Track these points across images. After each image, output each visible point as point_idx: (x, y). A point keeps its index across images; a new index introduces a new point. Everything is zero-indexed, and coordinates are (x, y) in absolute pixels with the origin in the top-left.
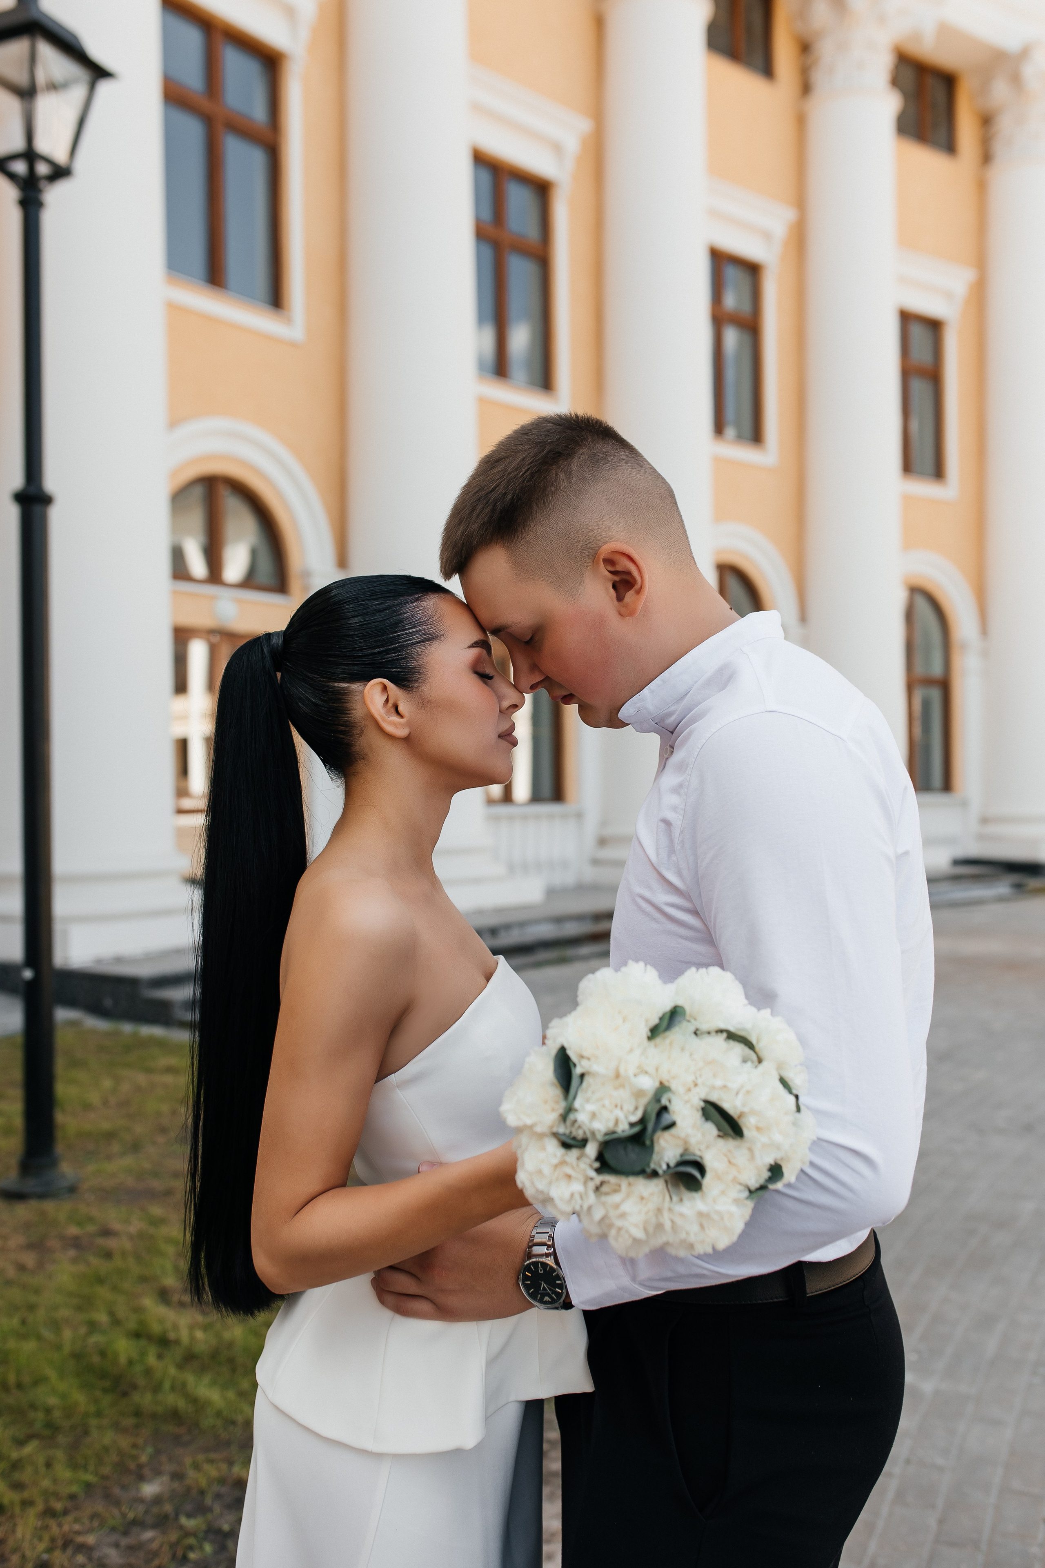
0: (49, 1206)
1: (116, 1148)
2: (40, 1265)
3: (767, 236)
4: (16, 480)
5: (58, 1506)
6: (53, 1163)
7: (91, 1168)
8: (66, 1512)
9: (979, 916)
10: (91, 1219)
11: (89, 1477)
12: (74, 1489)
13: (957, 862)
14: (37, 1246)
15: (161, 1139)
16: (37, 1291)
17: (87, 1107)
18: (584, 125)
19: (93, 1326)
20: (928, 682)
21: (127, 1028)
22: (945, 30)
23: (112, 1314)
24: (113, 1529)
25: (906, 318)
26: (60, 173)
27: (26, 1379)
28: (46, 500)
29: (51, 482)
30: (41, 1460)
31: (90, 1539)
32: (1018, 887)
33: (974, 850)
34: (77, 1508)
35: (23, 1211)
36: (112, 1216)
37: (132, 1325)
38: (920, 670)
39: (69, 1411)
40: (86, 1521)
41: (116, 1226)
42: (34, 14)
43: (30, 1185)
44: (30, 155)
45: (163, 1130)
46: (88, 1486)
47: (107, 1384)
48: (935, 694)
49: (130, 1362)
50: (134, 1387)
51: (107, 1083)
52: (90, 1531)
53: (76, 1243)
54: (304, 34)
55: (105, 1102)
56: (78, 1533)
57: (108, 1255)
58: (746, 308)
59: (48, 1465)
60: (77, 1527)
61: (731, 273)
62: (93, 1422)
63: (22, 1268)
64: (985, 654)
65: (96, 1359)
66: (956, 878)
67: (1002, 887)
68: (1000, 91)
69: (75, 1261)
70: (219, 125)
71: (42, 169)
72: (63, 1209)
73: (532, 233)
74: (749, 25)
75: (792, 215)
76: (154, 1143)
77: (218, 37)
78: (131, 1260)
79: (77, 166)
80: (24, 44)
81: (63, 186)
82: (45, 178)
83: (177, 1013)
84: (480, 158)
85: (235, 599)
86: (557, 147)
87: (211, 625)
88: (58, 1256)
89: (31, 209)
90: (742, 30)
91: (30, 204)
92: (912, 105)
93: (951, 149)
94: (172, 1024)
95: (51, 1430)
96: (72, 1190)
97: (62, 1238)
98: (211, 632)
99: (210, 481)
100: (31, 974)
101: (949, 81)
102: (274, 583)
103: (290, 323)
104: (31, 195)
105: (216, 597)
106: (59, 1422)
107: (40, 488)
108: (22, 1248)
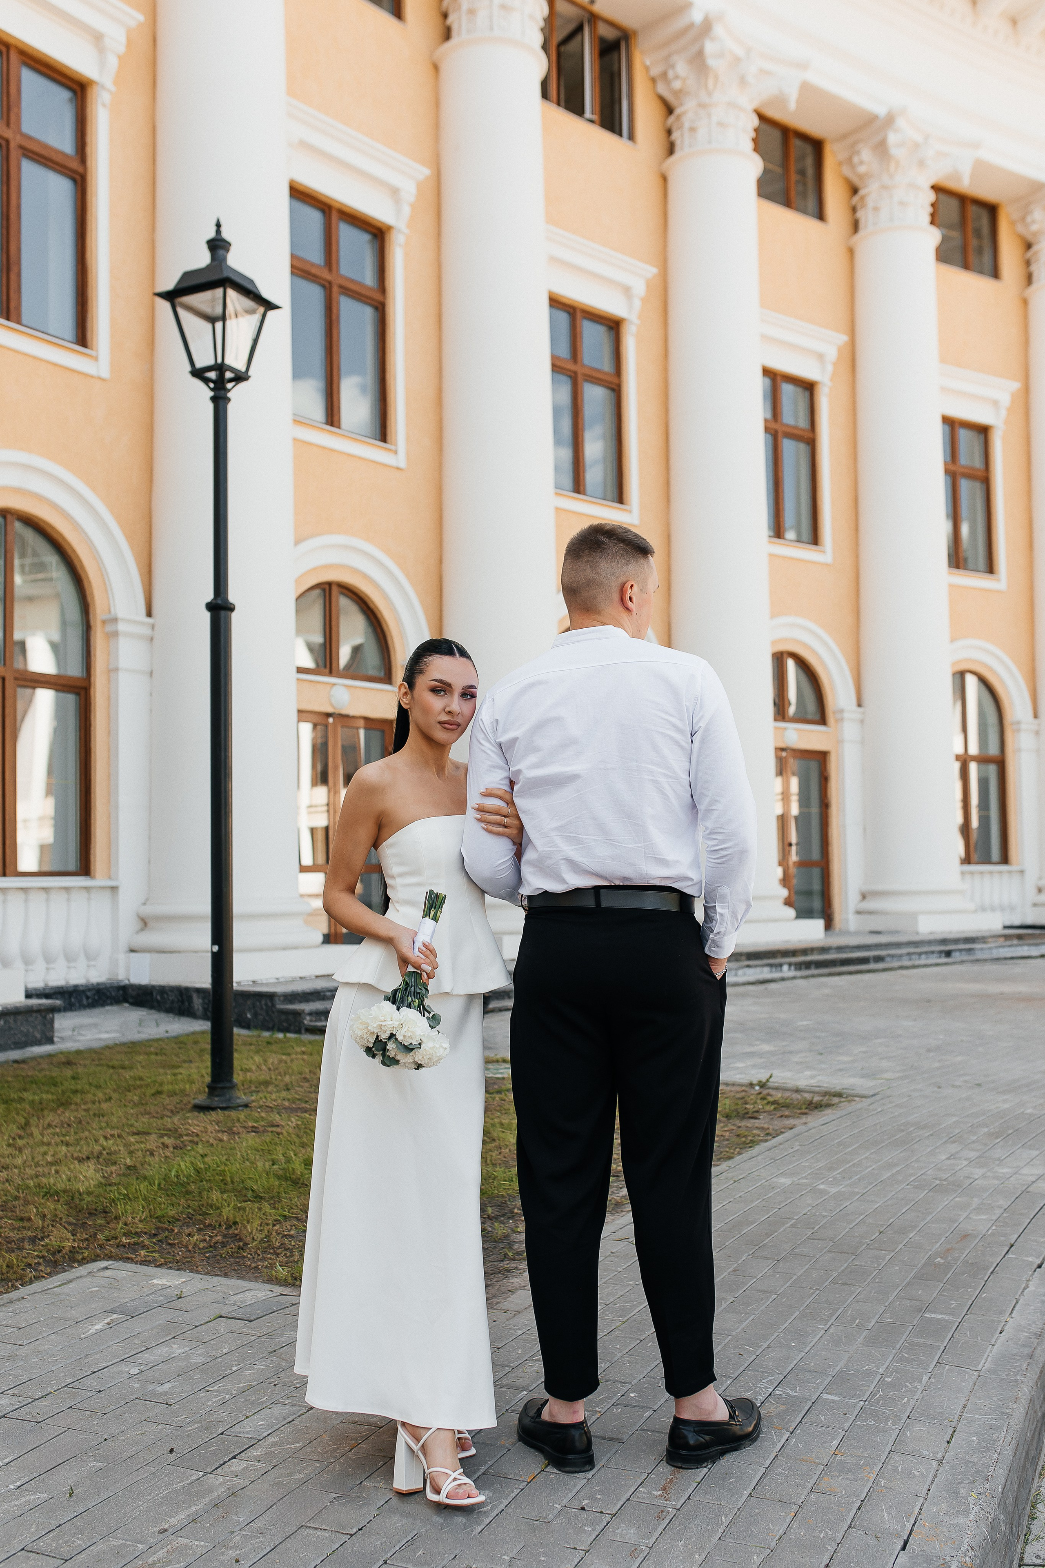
0: (233, 1114)
1: (271, 1088)
2: (232, 1139)
3: (819, 357)
5: (270, 1222)
6: (233, 1087)
7: (255, 1097)
10: (263, 1119)
13: (1005, 927)
14: (231, 1132)
16: (233, 1149)
18: (651, 271)
20: (984, 762)
21: (266, 1034)
22: (980, 166)
25: (951, 424)
26: (240, 377)
28: (230, 608)
29: (233, 596)
30: (255, 1207)
35: (214, 1116)
38: (975, 750)
39: (269, 1190)
42: (226, 274)
43: (216, 1101)
44: (220, 368)
48: (991, 771)
51: (257, 1059)
53: (254, 1130)
54: (406, 210)
55: (259, 1067)
58: (802, 423)
59: (260, 1209)
61: (787, 389)
63: (221, 1140)
64: (1036, 732)
69: (254, 1138)
70: (335, 289)
71: (229, 375)
72: (242, 1115)
73: (606, 365)
74: (802, 173)
75: (843, 338)
76: (300, 1086)
77: (335, 216)
78: (294, 1136)
79: (250, 373)
80: (219, 291)
81: (242, 385)
82: (230, 380)
83: (307, 1021)
84: (555, 302)
85: (346, 686)
86: (627, 291)
87: (329, 710)
88: (243, 1136)
89: (221, 403)
90: (794, 177)
91: (220, 401)
92: (956, 234)
93: (995, 274)
94: (303, 1031)
95: (258, 1198)
96: (246, 1106)
97: (245, 1127)
98: (329, 715)
99: (327, 587)
100: (216, 948)
101: (992, 210)
102: (381, 674)
103: (395, 452)
104: (221, 393)
105: (332, 685)
106: (261, 1195)
107: (226, 600)
108: (218, 1131)
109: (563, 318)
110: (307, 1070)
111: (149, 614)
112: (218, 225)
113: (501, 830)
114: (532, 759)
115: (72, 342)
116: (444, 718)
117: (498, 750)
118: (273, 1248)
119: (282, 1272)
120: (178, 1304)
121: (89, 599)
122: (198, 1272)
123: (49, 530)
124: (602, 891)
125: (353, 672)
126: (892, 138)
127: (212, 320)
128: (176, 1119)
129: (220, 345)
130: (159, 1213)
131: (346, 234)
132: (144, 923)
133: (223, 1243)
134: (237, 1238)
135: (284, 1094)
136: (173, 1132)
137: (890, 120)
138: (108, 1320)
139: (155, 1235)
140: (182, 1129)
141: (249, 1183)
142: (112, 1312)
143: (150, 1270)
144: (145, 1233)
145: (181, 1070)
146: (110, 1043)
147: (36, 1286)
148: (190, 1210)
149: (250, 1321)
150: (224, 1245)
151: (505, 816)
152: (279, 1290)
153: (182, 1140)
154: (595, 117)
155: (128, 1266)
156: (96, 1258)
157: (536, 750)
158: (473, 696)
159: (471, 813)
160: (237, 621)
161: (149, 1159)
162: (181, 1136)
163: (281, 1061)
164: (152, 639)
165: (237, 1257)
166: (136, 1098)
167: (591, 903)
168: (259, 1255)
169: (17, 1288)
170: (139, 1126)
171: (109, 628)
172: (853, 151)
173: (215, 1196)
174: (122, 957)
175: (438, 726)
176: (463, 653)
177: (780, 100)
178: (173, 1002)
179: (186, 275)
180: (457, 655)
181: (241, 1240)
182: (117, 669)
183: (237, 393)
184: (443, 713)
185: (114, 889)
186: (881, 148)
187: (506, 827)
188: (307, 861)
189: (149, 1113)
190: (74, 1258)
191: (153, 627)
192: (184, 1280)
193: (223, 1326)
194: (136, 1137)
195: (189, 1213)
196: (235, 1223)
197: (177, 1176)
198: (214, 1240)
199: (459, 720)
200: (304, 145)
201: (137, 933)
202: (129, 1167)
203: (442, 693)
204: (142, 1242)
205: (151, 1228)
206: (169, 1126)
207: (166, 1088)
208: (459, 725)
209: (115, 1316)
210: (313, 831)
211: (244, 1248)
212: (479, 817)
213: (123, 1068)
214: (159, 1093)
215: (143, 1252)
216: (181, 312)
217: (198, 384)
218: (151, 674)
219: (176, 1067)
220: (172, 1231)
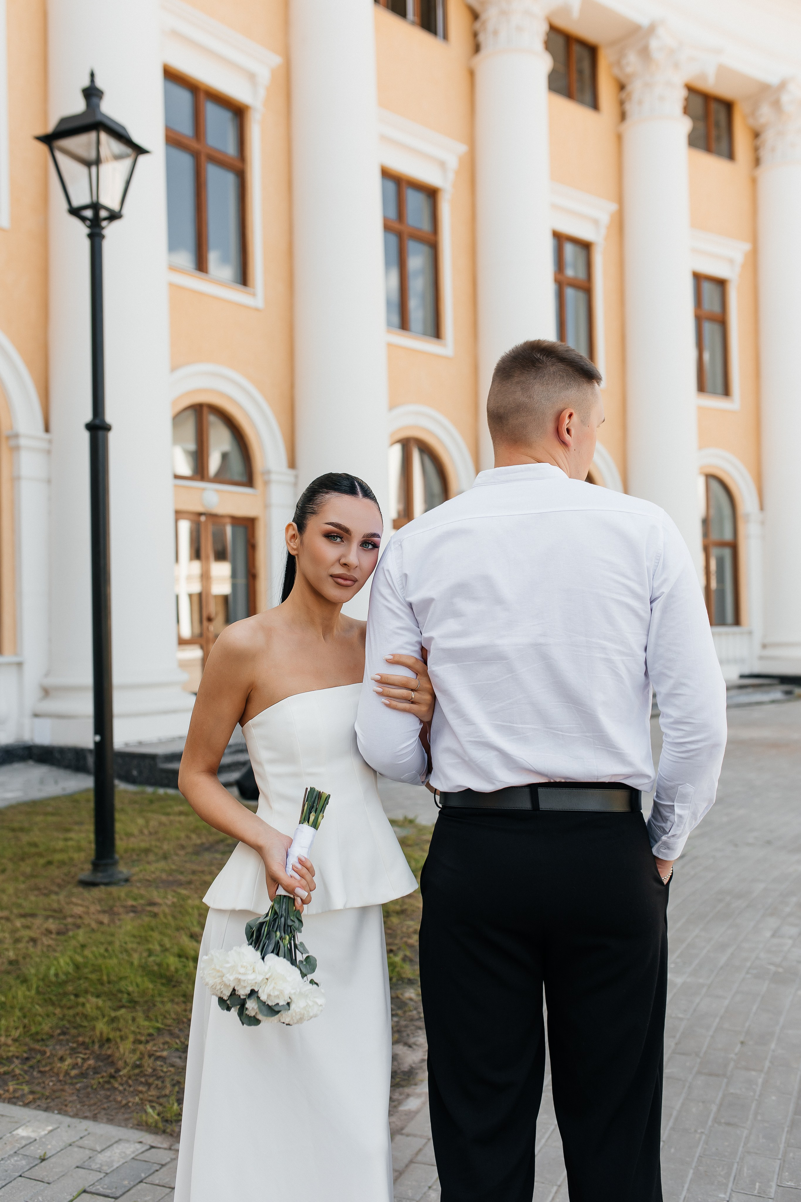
0: (114, 890)
1: (151, 857)
2: (112, 921)
3: (596, 222)
4: (88, 416)
5: (143, 1038)
6: (115, 863)
7: (136, 869)
8: (147, 1042)
9: (757, 713)
10: (142, 897)
11: (159, 1025)
12: (151, 1031)
13: (742, 677)
14: (110, 911)
15: (182, 853)
16: (113, 935)
17: (129, 835)
18: (462, 148)
19: (150, 953)
20: (722, 544)
21: (149, 790)
22: (722, 71)
23: (161, 945)
24: (177, 1050)
25: (698, 278)
26: (114, 216)
27: (113, 978)
28: (107, 428)
29: (110, 417)
30: (129, 1017)
31: (165, 1054)
32: (788, 693)
33: (758, 668)
34: (154, 1040)
35: (97, 892)
36: (155, 895)
37: (176, 950)
38: (714, 536)
39: (143, 993)
40: (161, 1046)
41: (159, 900)
42: (99, 118)
43: (100, 877)
44: (96, 206)
45: (183, 847)
46: (159, 1029)
47: (164, 981)
48: (727, 553)
49: (177, 970)
50: (182, 982)
51: (141, 821)
52: (163, 1050)
53: (133, 909)
54: (262, 92)
55: (141, 832)
56: (156, 1051)
57: (155, 915)
58: (581, 275)
59: (134, 1019)
60: (154, 1049)
61: (570, 248)
62: (158, 999)
63: (101, 923)
64: (763, 523)
65: (156, 968)
66: (741, 687)
67: (777, 694)
68: (766, 113)
69: (132, 920)
70: (203, 158)
71: (103, 214)
72: (123, 891)
73: (425, 226)
74: (580, 72)
75: (613, 207)
76: (177, 855)
77: (202, 96)
78: (170, 918)
79: (125, 212)
80: (93, 135)
81: (116, 224)
82: (105, 219)
84: (386, 174)
85: (216, 490)
86: (442, 165)
87: (200, 509)
88: (123, 916)
89: (97, 239)
90: (575, 76)
91: (95, 237)
92: (701, 125)
93: (730, 156)
95: (133, 1003)
96: (127, 880)
97: (124, 907)
98: (200, 514)
99: (199, 408)
100: (98, 738)
101: (728, 106)
102: (244, 479)
103: (254, 295)
104: (97, 230)
105: (204, 489)
106: (137, 999)
107: (103, 420)
108: (99, 912)
109: (391, 186)
110: (183, 835)
111: (47, 429)
112: (92, 75)
113: (407, 706)
114: (452, 625)
116: (338, 570)
117: (408, 610)
118: (145, 1075)
119: (152, 1114)
120: (40, 1171)
124: (540, 790)
125: (221, 478)
126: (654, 44)
127: (88, 164)
128: (62, 897)
129: (95, 186)
130: (33, 1030)
131: (212, 112)
132: (46, 692)
133: (94, 1068)
134: (109, 1061)
135: (162, 865)
136: (58, 913)
137: (652, 29)
139: (27, 1059)
140: (66, 909)
141: (125, 983)
144: (17, 1058)
145: (72, 835)
146: (14, 802)
148: (65, 1023)
149: (116, 1198)
150: (96, 1071)
151: (412, 690)
153: (65, 922)
154: (417, 19)
157: (457, 614)
158: (376, 546)
159: (369, 685)
160: (113, 438)
161: (31, 950)
162: (65, 918)
164: (49, 452)
165: (108, 1089)
166: (28, 870)
167: (526, 804)
168: (130, 1086)
170: (27, 906)
171: (12, 443)
172: (622, 54)
174: (27, 721)
175: (330, 579)
176: (367, 493)
177: (565, 10)
178: (70, 760)
179: (63, 121)
180: (360, 495)
181: (113, 1064)
182: (19, 478)
183: (110, 230)
184: (338, 565)
185: (20, 665)
186: (645, 53)
187: (413, 703)
188: (186, 632)
189: (38, 889)
191: (50, 441)
192: (50, 1128)
194: (23, 920)
195: (64, 1026)
196: (109, 1041)
197: (56, 975)
198: (86, 1066)
199: (356, 574)
200: (175, 34)
201: (40, 700)
202: (11, 962)
203: (339, 540)
204: (13, 1070)
205: (24, 1050)
206: (55, 906)
207: (58, 857)
208: (355, 581)
210: (190, 596)
211: (117, 1075)
212: (380, 690)
213: (22, 830)
214: (50, 863)
215: (12, 1086)
216: (59, 156)
217: (75, 222)
218: (49, 481)
219: (68, 830)
220: (44, 1053)
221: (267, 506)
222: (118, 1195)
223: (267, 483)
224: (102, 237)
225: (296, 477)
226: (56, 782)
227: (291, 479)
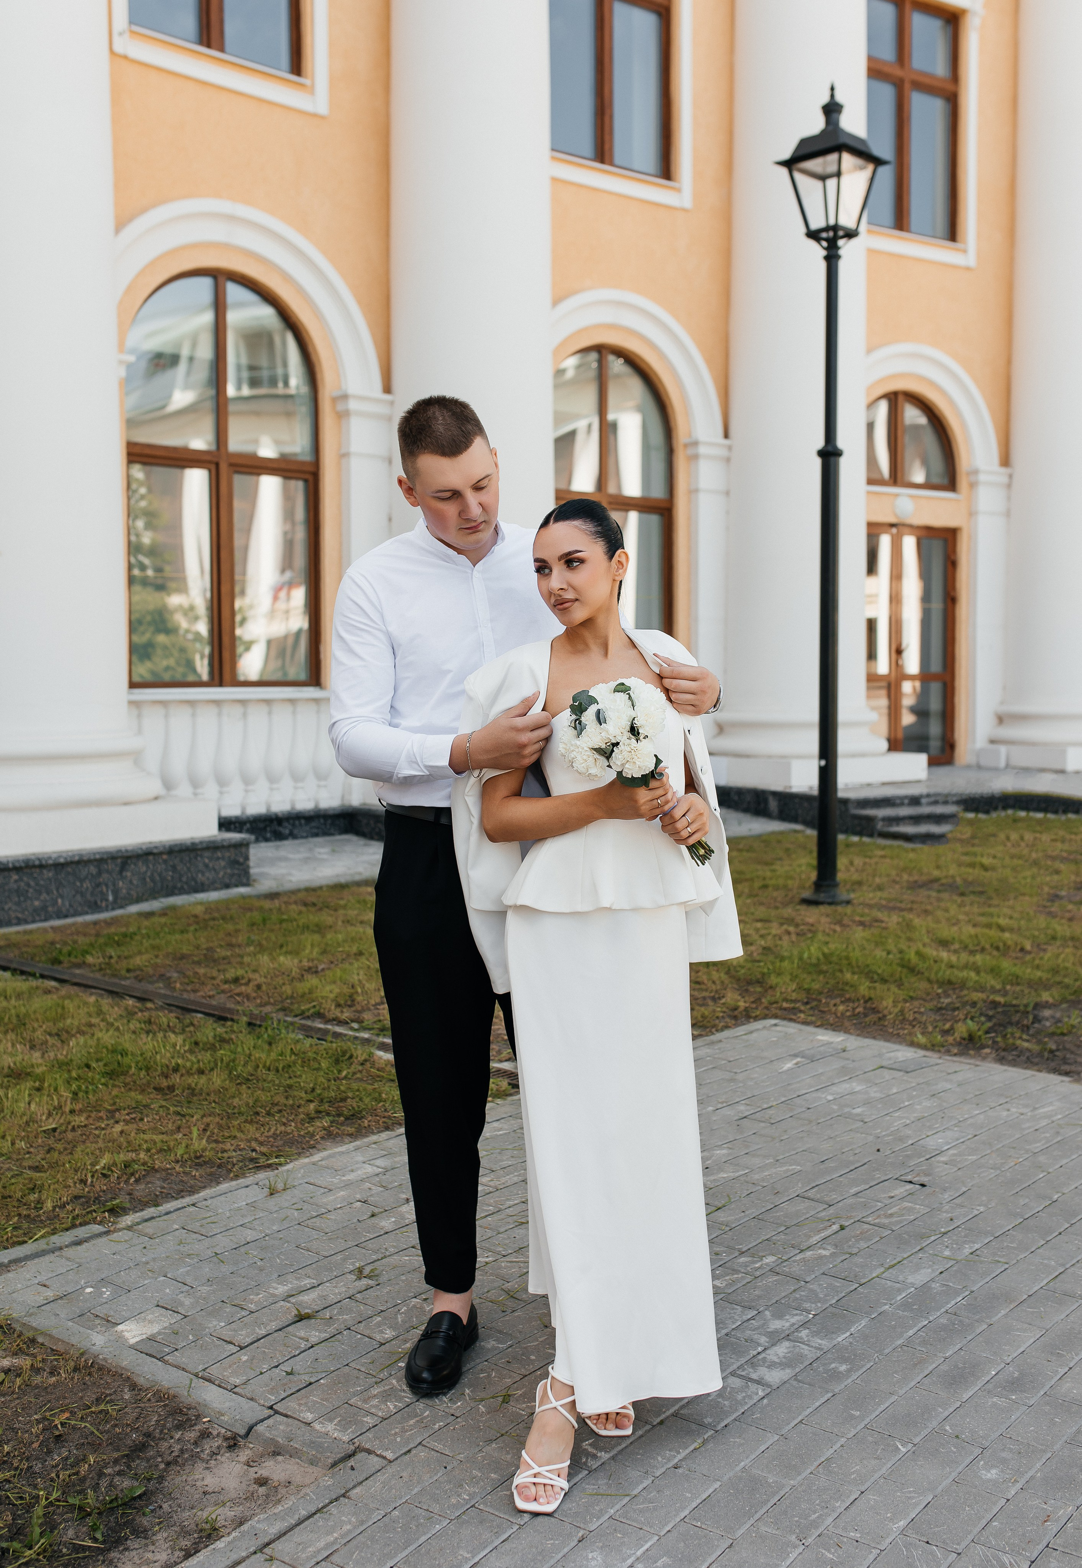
0: (840, 909)
2: (845, 930)
4: (820, 443)
7: (856, 895)
10: (867, 915)
14: (840, 923)
26: (851, 234)
27: (862, 964)
28: (839, 454)
35: (823, 909)
36: (880, 915)
41: (885, 919)
42: (840, 136)
43: (822, 897)
44: (834, 228)
53: (862, 924)
63: (835, 931)
69: (864, 930)
70: (907, 86)
71: (841, 233)
72: (849, 910)
77: (907, 8)
78: (898, 931)
79: (861, 229)
80: (834, 157)
82: (842, 237)
83: (880, 826)
85: (911, 496)
87: (892, 519)
88: (854, 927)
89: (834, 261)
91: (832, 259)
94: (876, 835)
95: (884, 981)
96: (849, 902)
97: (853, 921)
98: (892, 526)
99: (892, 396)
100: (823, 763)
102: (945, 481)
103: (965, 251)
104: (833, 252)
105: (897, 495)
106: (886, 978)
107: (835, 447)
108: (830, 923)
110: (894, 873)
111: (726, 435)
112: (832, 89)
115: (656, 176)
120: (845, 1055)
121: (672, 424)
122: (850, 1034)
123: (638, 361)
127: (823, 178)
128: (789, 910)
130: (806, 986)
132: (720, 728)
133: (865, 1013)
134: (875, 1010)
135: (879, 894)
136: (790, 921)
138: (795, 1062)
140: (798, 919)
141: (874, 968)
142: (796, 1056)
143: (811, 1029)
144: (800, 1001)
147: (726, 1033)
149: (907, 1072)
150: (866, 1015)
152: (921, 1053)
155: (793, 1024)
156: (765, 1017)
161: (779, 942)
162: (800, 925)
163: (865, 864)
164: (728, 460)
165: (881, 1025)
168: (899, 1025)
169: (713, 1034)
170: (760, 914)
171: (690, 451)
173: (848, 976)
178: (749, 803)
179: (803, 142)
181: (878, 1012)
182: (697, 491)
183: (848, 249)
189: (764, 904)
190: (747, 1016)
191: (730, 448)
192: (843, 1038)
193: (887, 1074)
194: (760, 924)
195: (830, 987)
196: (870, 999)
197: (810, 958)
198: (857, 1011)
201: (715, 737)
202: (764, 948)
204: (800, 1007)
205: (803, 996)
206: (786, 916)
209: (799, 1059)
211: (884, 1018)
214: (765, 887)
215: (802, 1015)
216: (797, 176)
217: (812, 243)
218: (727, 493)
219: (772, 864)
220: (820, 1001)
221: (972, 514)
222: (909, 1070)
223: (973, 485)
224: (838, 257)
225: (1011, 476)
226: (740, 824)
227: (1005, 480)
